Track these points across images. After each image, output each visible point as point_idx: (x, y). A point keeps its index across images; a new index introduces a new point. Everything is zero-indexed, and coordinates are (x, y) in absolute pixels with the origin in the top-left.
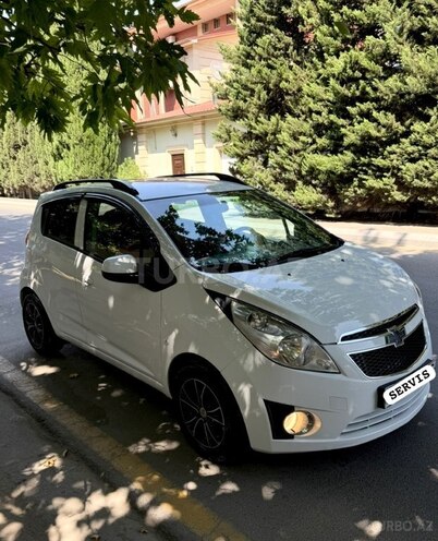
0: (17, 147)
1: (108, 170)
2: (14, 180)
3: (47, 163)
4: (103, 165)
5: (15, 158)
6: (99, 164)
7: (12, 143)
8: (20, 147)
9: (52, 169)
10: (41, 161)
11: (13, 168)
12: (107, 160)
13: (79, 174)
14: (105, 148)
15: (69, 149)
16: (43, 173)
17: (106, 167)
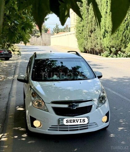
0: (91, 32)
1: (124, 43)
2: (89, 46)
3: (101, 39)
4: (122, 40)
5: (90, 36)
6: (120, 40)
7: (90, 30)
8: (93, 32)
9: (102, 42)
10: (99, 38)
11: (89, 40)
12: (124, 38)
13: (111, 44)
14: (124, 33)
15: (108, 33)
16: (99, 43)
17: (123, 41)
